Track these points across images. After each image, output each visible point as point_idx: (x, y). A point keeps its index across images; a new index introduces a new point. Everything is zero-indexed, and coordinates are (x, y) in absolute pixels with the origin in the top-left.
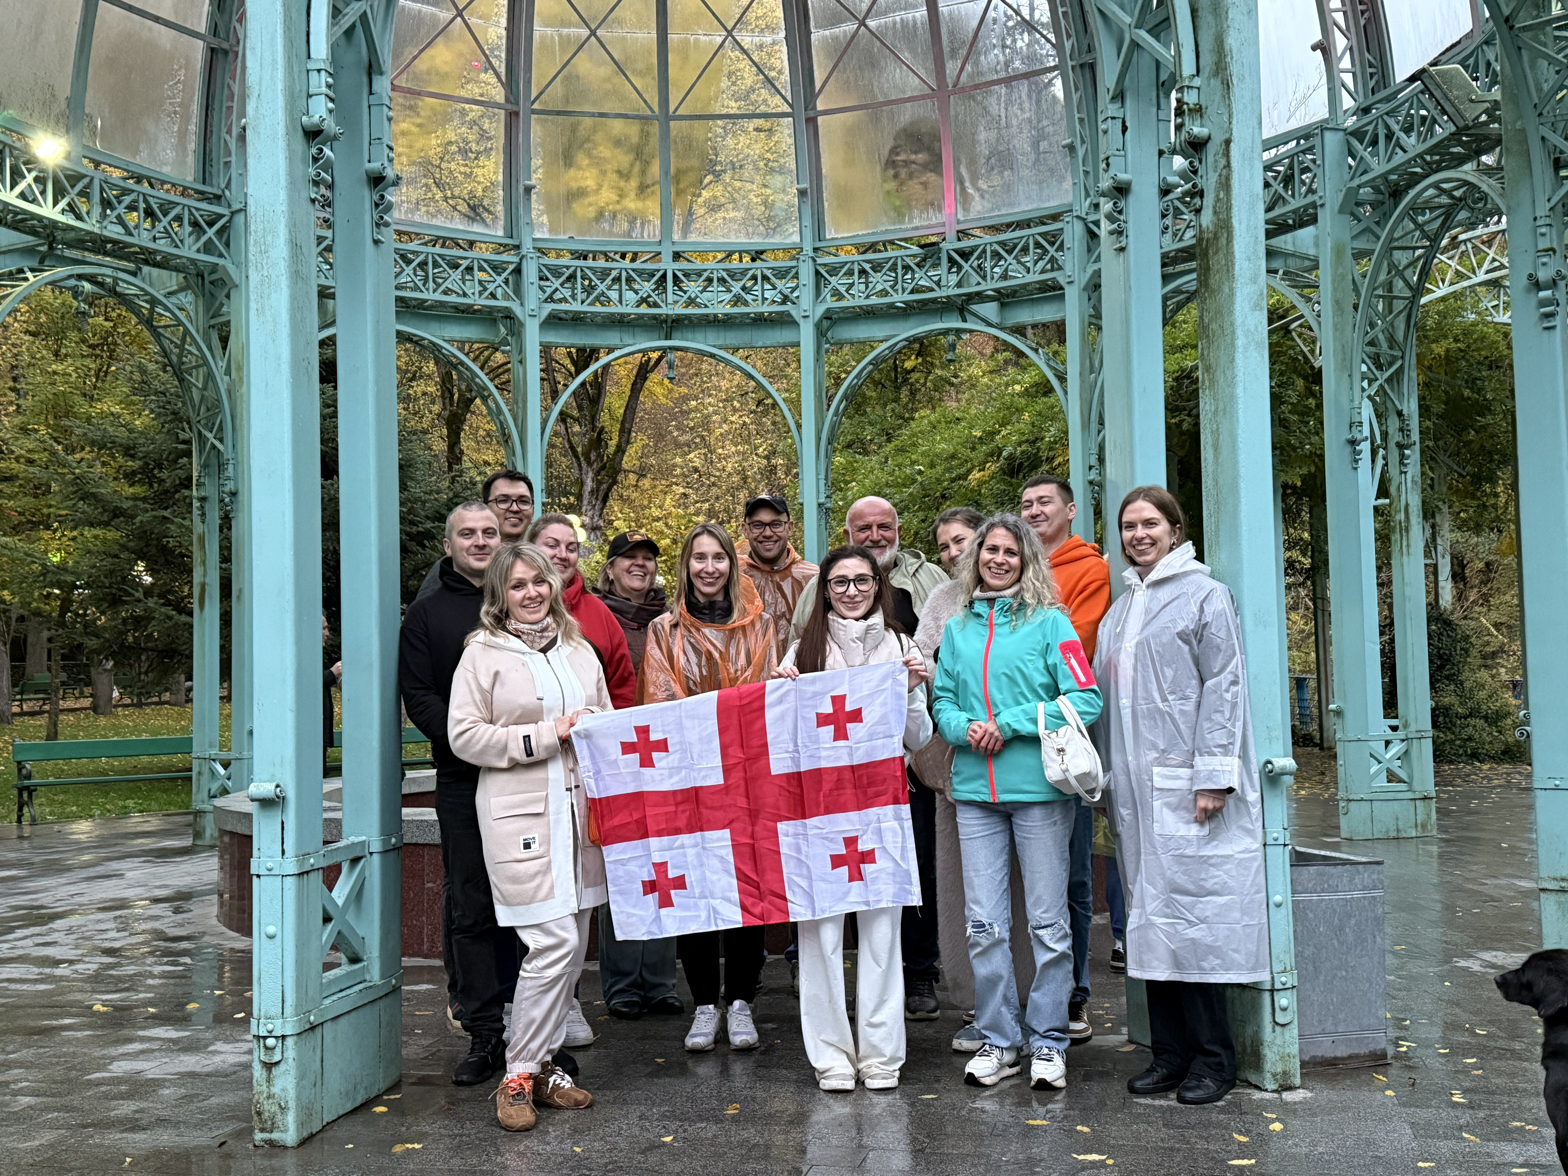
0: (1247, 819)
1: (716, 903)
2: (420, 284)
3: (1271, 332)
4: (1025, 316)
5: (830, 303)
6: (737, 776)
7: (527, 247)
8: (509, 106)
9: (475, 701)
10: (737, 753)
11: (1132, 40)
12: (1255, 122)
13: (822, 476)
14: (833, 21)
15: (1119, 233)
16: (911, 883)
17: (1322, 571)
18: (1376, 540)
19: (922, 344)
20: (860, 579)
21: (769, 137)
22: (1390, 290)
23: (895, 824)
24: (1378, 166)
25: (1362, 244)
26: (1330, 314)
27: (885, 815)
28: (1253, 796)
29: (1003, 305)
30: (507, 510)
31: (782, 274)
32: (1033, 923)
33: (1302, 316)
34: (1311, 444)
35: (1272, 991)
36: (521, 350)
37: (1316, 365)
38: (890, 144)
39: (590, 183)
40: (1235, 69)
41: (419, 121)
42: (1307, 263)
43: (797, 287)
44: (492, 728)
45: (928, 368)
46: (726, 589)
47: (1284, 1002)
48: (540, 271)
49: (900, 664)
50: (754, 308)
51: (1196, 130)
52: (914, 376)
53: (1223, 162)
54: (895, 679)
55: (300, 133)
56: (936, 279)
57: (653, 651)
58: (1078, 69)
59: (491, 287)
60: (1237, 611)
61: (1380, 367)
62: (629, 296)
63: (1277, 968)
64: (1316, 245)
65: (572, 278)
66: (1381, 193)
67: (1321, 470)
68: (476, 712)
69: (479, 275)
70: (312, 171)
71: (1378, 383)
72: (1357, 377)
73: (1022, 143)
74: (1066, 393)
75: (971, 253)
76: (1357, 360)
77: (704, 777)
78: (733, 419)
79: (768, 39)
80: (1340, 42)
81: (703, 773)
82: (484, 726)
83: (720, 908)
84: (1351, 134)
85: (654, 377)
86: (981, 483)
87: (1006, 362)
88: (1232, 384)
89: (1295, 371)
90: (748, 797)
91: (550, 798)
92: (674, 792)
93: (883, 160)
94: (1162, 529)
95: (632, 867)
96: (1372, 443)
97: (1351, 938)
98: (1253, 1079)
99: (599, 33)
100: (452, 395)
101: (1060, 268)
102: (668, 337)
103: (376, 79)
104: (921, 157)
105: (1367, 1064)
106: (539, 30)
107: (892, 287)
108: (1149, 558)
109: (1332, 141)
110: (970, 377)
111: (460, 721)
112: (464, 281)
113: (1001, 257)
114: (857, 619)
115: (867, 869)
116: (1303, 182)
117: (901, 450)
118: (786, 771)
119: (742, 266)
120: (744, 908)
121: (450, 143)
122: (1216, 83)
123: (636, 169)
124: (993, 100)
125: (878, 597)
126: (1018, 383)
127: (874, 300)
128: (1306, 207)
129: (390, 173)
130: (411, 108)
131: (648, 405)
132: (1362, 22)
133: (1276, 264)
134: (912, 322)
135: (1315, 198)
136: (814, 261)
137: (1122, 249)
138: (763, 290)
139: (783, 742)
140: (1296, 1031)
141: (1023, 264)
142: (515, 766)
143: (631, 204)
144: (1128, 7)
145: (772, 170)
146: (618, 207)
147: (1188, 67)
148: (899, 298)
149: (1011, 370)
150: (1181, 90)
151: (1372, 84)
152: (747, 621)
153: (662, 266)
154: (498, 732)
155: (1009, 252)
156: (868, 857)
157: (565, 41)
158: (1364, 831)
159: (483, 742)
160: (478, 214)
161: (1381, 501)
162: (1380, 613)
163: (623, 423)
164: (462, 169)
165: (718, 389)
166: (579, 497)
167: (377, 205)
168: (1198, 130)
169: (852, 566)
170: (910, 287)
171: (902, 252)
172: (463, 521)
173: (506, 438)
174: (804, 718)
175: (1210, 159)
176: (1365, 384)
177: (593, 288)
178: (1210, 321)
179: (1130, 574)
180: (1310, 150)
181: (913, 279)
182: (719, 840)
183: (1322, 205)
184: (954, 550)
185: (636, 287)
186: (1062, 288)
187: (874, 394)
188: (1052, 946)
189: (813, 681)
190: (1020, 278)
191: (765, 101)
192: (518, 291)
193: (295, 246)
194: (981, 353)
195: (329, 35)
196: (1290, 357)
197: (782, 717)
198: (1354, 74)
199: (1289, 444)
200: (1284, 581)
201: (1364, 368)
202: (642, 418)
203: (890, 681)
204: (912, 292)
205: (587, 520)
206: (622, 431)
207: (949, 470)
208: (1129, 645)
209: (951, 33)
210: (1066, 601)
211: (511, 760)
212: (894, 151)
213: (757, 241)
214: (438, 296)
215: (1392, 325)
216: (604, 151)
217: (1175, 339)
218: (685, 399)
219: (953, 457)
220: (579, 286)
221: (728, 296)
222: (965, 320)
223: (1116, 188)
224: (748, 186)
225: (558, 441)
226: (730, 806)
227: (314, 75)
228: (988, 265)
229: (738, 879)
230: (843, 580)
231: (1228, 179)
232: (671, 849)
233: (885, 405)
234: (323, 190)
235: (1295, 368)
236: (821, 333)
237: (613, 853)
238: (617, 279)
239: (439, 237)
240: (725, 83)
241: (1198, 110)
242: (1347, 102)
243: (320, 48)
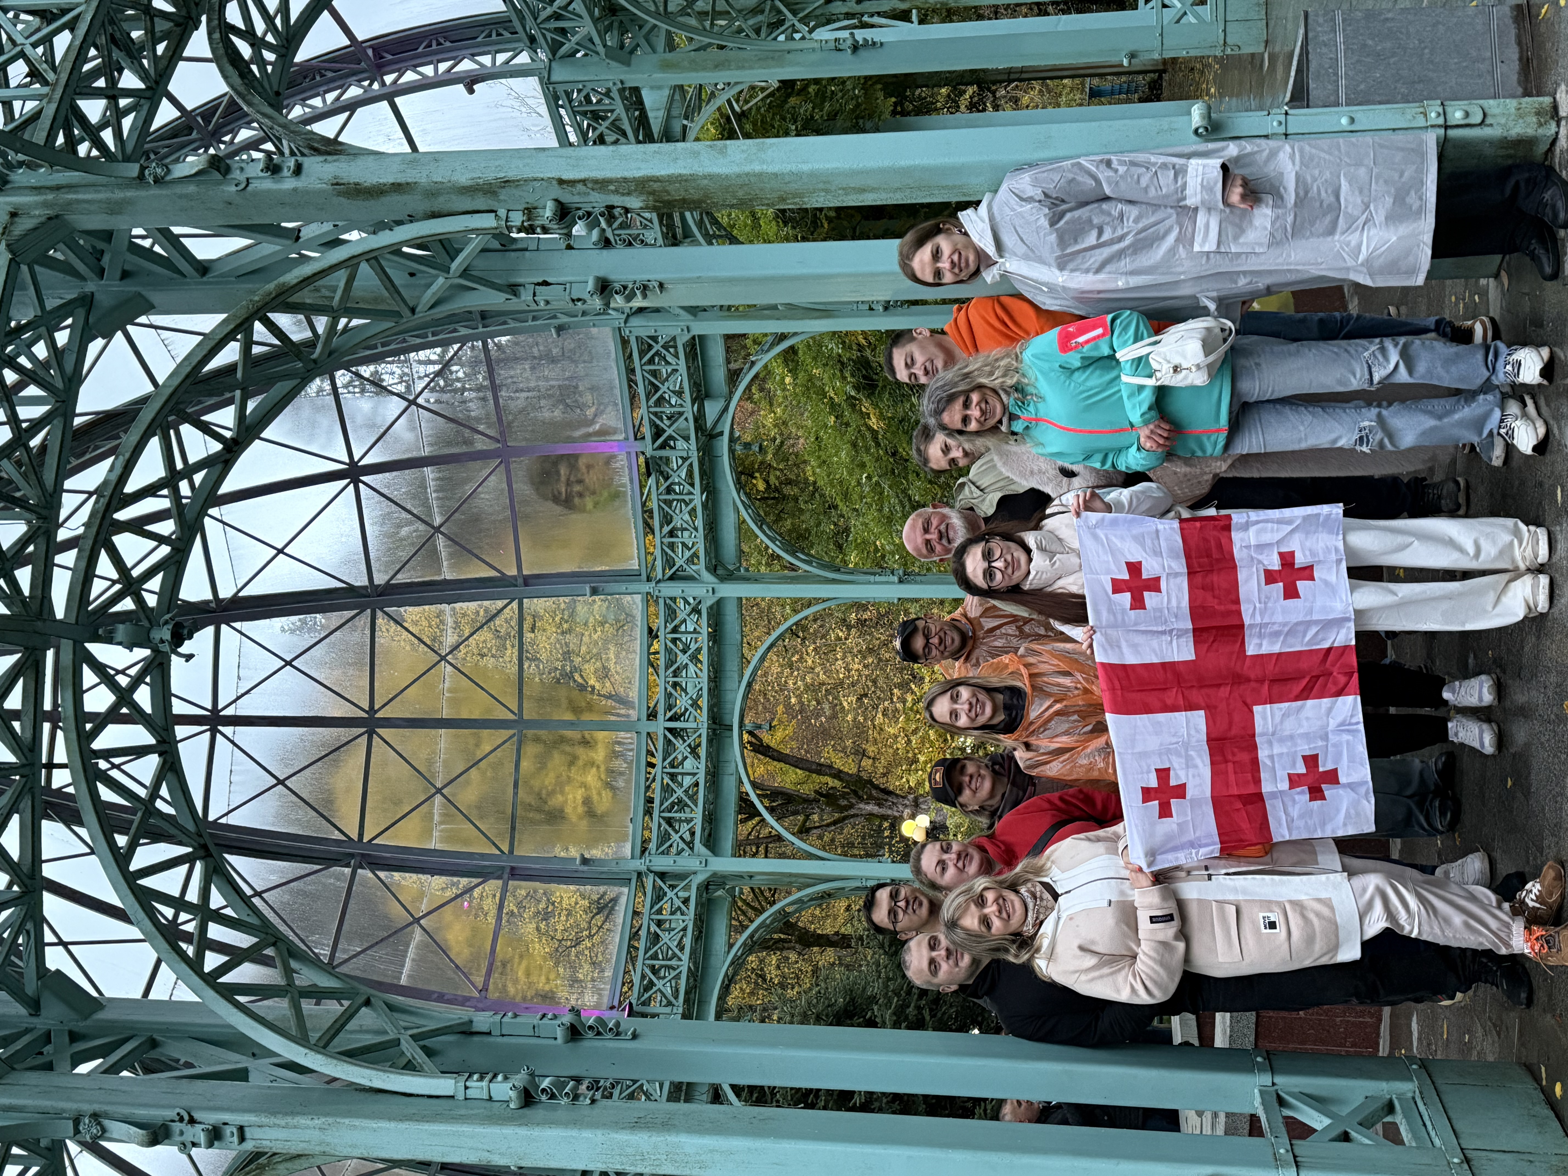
0: (1257, 157)
1: (1333, 724)
2: (673, 974)
3: (747, 136)
4: (718, 375)
5: (701, 566)
6: (1195, 696)
7: (639, 865)
8: (506, 876)
9: (1112, 974)
10: (1171, 696)
11: (460, 276)
12: (542, 155)
13: (872, 578)
14: (434, 557)
15: (645, 288)
16: (1318, 515)
17: (982, 75)
18: (951, 21)
19: (742, 473)
20: (988, 556)
21: (541, 618)
22: (706, 13)
23: (1252, 530)
24: (585, 28)
25: (660, 42)
26: (728, 73)
27: (1242, 540)
28: (1232, 150)
29: (708, 396)
30: (905, 912)
31: (671, 613)
32: (1366, 386)
33: (729, 101)
34: (854, 89)
35: (1446, 127)
36: (740, 876)
37: (776, 85)
38: (550, 505)
39: (580, 794)
40: (491, 175)
41: (516, 960)
42: (677, 97)
43: (685, 599)
44: (1141, 956)
45: (766, 467)
46: (990, 691)
47: (1459, 115)
48: (663, 853)
49: (1081, 521)
50: (703, 640)
51: (548, 213)
52: (773, 480)
53: (580, 186)
54: (1096, 526)
55: (526, 1111)
56: (680, 462)
57: (1054, 769)
58: (486, 322)
59: (678, 903)
60: (1031, 165)
61: (781, 22)
62: (689, 765)
63: (1421, 122)
64: (660, 88)
65: (669, 821)
66: (612, 23)
67: (879, 78)
68: (1123, 973)
69: (665, 915)
70: (564, 1101)
71: (797, 24)
72: (791, 45)
73: (553, 375)
74: (795, 334)
75: (657, 426)
76: (773, 46)
77: (1197, 731)
78: (810, 662)
79: (450, 621)
80: (466, 65)
81: (1193, 732)
82: (1139, 965)
83: (1340, 719)
84: (554, 55)
85: (766, 738)
86: (881, 417)
87: (761, 390)
88: (799, 175)
89: (781, 106)
90: (1219, 686)
91: (1220, 897)
92: (1213, 763)
93: (565, 511)
94: (944, 243)
95: (1295, 812)
96: (856, 27)
97: (1388, 45)
98: (1543, 147)
99: (439, 785)
100: (780, 940)
101: (674, 339)
102: (730, 728)
103: (477, 1027)
104: (563, 471)
105: (1527, 25)
106: (434, 844)
107: (687, 504)
108: (972, 258)
109: (560, 74)
110: (775, 426)
111: (1133, 990)
112: (670, 930)
113: (662, 398)
114: (1030, 560)
115: (1300, 560)
116: (599, 102)
117: (846, 496)
118: (1191, 644)
119: (662, 652)
120: (1340, 693)
121: (538, 929)
122: (503, 194)
123: (568, 749)
124: (512, 405)
125: (1008, 537)
126: (783, 379)
127: (699, 523)
128: (623, 98)
129: (567, 1019)
130: (504, 965)
131: (794, 744)
132: (448, 44)
133: (677, 128)
134: (721, 486)
135: (614, 89)
136: (659, 581)
137: (661, 285)
138: (686, 632)
139: (1160, 645)
140: (1491, 102)
141: (669, 376)
142: (1184, 934)
143: (599, 754)
144: (429, 280)
145: (571, 615)
146: (603, 768)
147: (488, 221)
148: (698, 498)
149: (769, 385)
150: (510, 229)
151: (507, 35)
152: (1024, 671)
153: (661, 732)
154: (1146, 950)
155: (657, 389)
156: (1287, 559)
157: (446, 817)
158: (1259, 30)
159: (1157, 968)
160: (606, 905)
161: (914, 18)
162: (1026, 16)
163: (811, 771)
164: (563, 918)
165: (779, 675)
166: (884, 818)
167: (599, 1033)
168: (548, 212)
169: (974, 564)
170: (688, 487)
171: (654, 496)
172: (921, 971)
173: (827, 895)
174: (1136, 624)
175: (576, 199)
176: (797, 36)
177: (680, 801)
178: (735, 197)
179: (990, 276)
180: (568, 95)
181: (679, 484)
182: (1264, 718)
183: (622, 82)
184: (956, 453)
185: (680, 757)
186: (693, 338)
187: (789, 522)
188: (1392, 366)
189: (1097, 612)
190: (682, 379)
191: (507, 621)
192: (682, 876)
193: (637, 1125)
194: (752, 413)
195: (432, 1076)
196: (767, 111)
197: (1134, 647)
198: (497, 52)
199: (853, 111)
200: (990, 113)
201: (782, 38)
202: (807, 752)
203: (1098, 531)
204: (692, 485)
205: (907, 812)
206: (819, 773)
207: (867, 450)
208: (1060, 278)
209: (449, 444)
210: (1012, 339)
211: (1176, 938)
212: (556, 499)
213: (639, 633)
214: (685, 957)
215: (740, 11)
216: (549, 780)
217: (746, 225)
218: (788, 706)
219: (854, 445)
220: (677, 815)
221: (692, 668)
222: (721, 433)
223: (602, 292)
224: (586, 639)
225: (827, 837)
226: (1228, 705)
227: (471, 1093)
228: (668, 411)
229: (1307, 698)
230: (989, 573)
231: (596, 181)
232: (1274, 768)
233: (801, 511)
234: (583, 1088)
235: (778, 106)
236: (729, 577)
237: (1280, 832)
238: (673, 776)
239: (629, 952)
240: (489, 662)
241: (530, 211)
242: (524, 58)
243: (445, 1085)
